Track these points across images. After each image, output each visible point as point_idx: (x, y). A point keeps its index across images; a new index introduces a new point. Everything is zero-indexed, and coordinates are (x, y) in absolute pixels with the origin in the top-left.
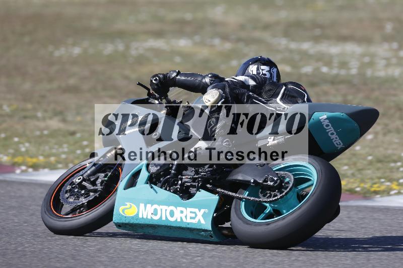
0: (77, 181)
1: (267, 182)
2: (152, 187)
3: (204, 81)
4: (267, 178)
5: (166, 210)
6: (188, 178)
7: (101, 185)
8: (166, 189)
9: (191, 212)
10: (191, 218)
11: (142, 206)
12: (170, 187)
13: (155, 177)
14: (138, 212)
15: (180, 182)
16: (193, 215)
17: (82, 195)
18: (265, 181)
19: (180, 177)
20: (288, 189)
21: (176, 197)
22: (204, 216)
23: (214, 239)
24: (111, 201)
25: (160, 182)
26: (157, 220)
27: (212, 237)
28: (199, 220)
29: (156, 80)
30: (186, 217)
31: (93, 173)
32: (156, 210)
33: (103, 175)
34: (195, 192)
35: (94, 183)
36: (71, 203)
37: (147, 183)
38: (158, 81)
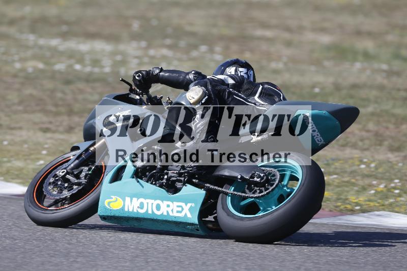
0: (61, 174)
1: (254, 178)
2: (138, 182)
3: (187, 77)
4: (253, 174)
5: (152, 204)
6: (174, 173)
7: (85, 179)
8: (152, 183)
9: (178, 206)
10: (178, 212)
11: (128, 199)
12: (156, 181)
13: (141, 171)
14: (124, 205)
15: (166, 177)
16: (180, 209)
17: (66, 188)
18: (252, 177)
19: (166, 171)
20: (274, 186)
21: (163, 192)
22: (190, 209)
23: (200, 232)
24: (96, 194)
25: (146, 176)
26: (144, 213)
27: (198, 230)
28: (186, 214)
29: (139, 76)
30: (172, 210)
31: (77, 167)
32: (142, 204)
33: (86, 168)
34: (182, 186)
35: (77, 176)
36: (55, 195)
37: (133, 178)
38: (141, 77)
